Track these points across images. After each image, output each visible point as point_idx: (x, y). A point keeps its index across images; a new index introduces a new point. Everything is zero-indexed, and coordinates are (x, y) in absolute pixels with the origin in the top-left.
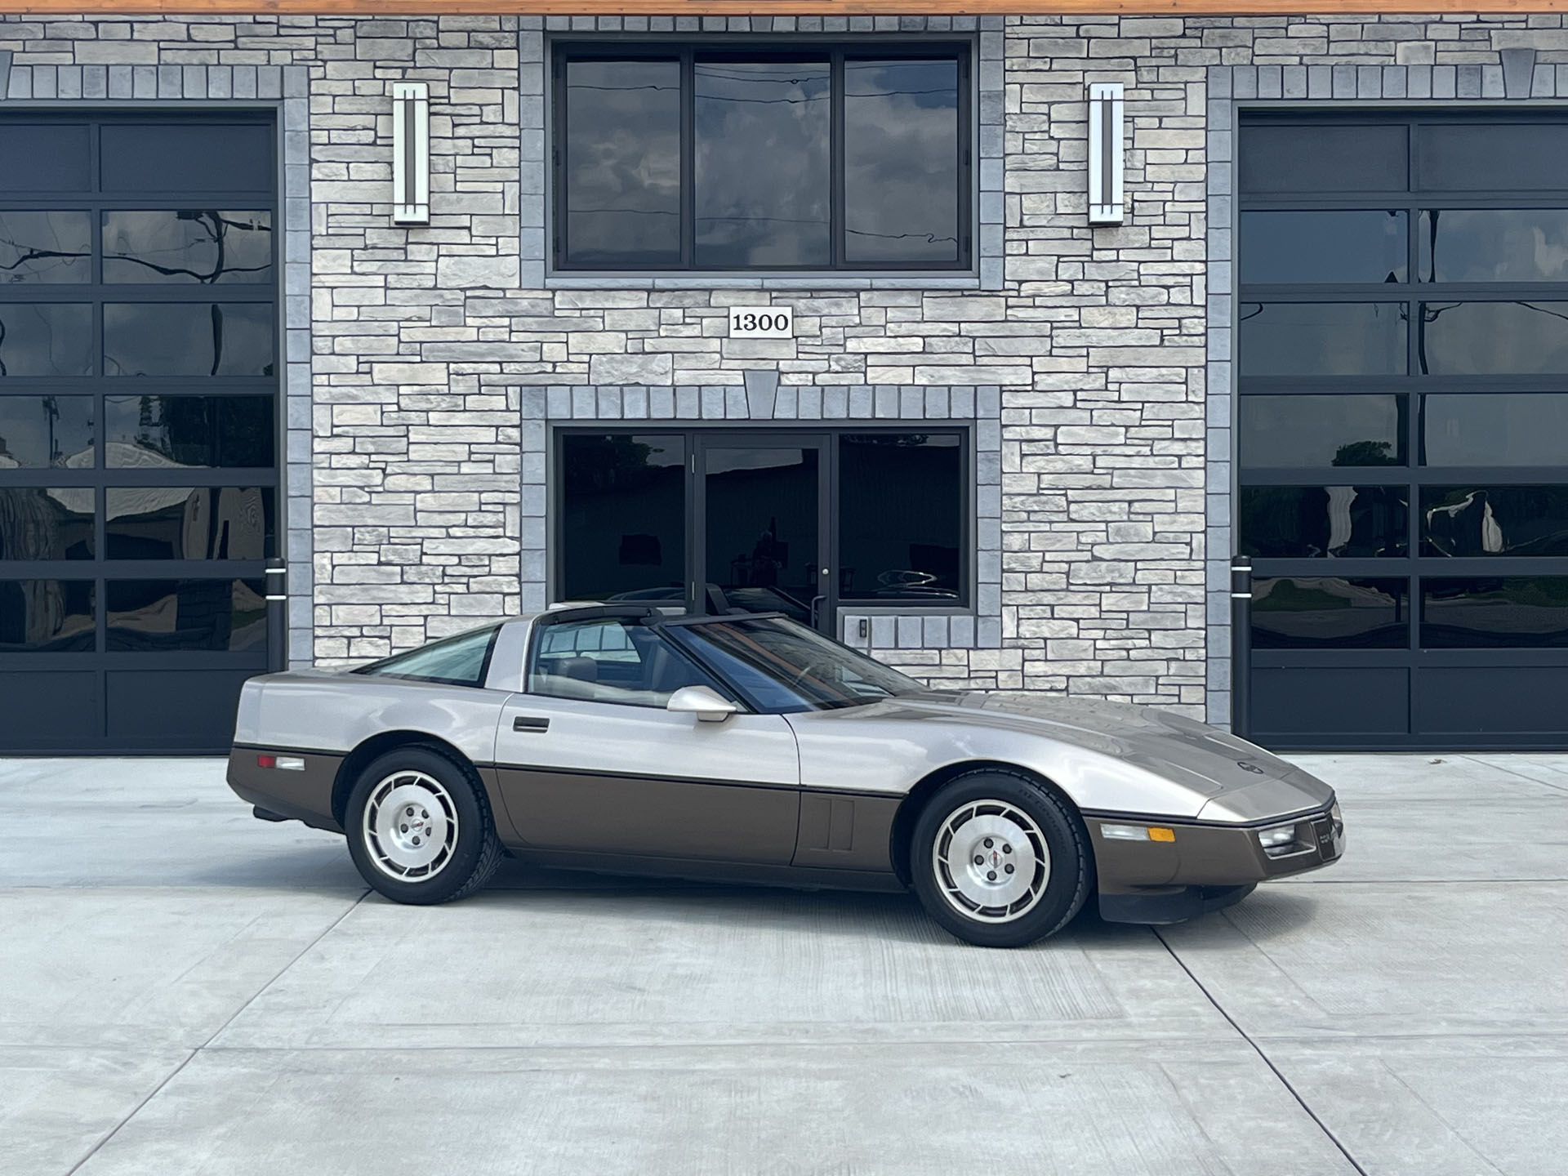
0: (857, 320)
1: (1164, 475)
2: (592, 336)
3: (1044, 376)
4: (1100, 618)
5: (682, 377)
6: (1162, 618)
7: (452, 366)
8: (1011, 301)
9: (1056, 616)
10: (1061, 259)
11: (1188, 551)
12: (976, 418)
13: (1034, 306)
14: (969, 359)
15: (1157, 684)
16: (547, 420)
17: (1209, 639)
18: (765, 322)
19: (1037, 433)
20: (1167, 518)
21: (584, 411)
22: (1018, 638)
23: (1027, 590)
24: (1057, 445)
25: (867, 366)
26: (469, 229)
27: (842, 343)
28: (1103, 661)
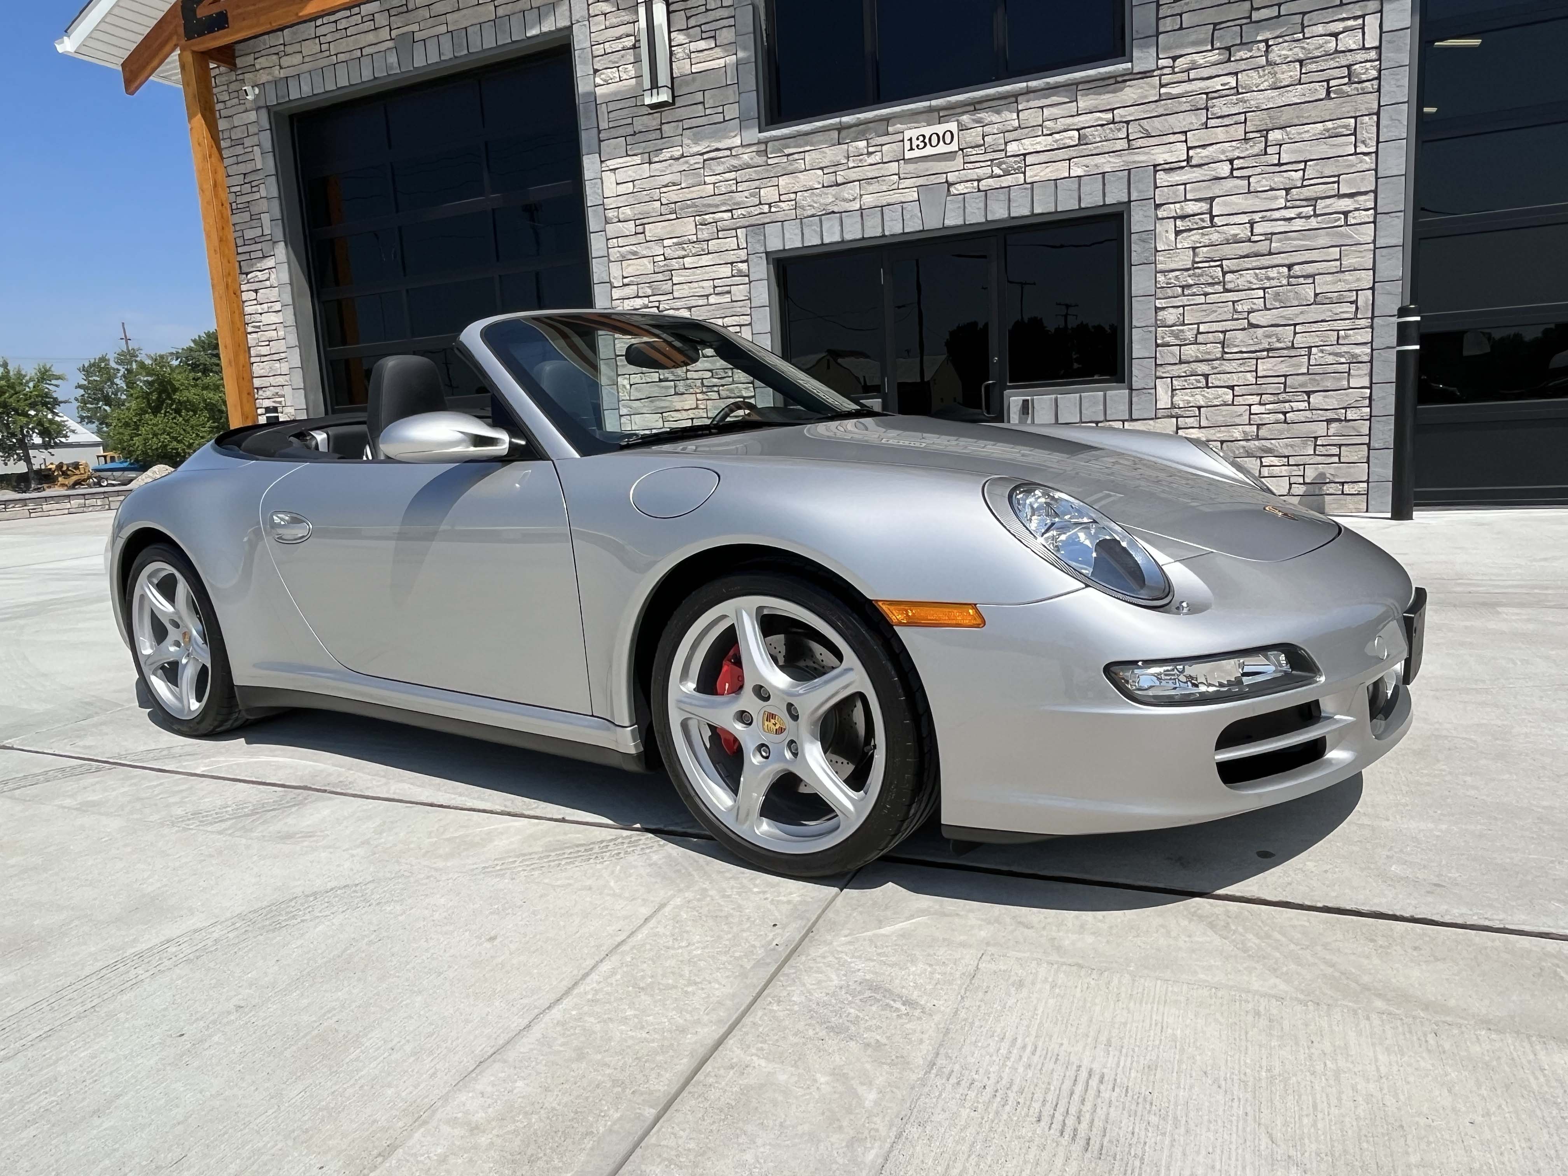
0: (1016, 124)
1: (1328, 234)
2: (797, 177)
3: (1198, 150)
4: (1256, 384)
5: (868, 200)
6: (1322, 379)
7: (697, 218)
8: (1165, 79)
9: (1210, 385)
10: (1218, 27)
11: (1354, 309)
12: (1130, 201)
13: (1189, 80)
14: (1123, 144)
15: (1316, 445)
16: (767, 253)
17: (1374, 397)
18: (934, 138)
19: (1191, 208)
20: (1329, 278)
21: (793, 241)
22: (1173, 406)
23: (1181, 362)
24: (1212, 217)
25: (1026, 166)
26: (703, 103)
27: (1003, 147)
28: (1258, 425)
